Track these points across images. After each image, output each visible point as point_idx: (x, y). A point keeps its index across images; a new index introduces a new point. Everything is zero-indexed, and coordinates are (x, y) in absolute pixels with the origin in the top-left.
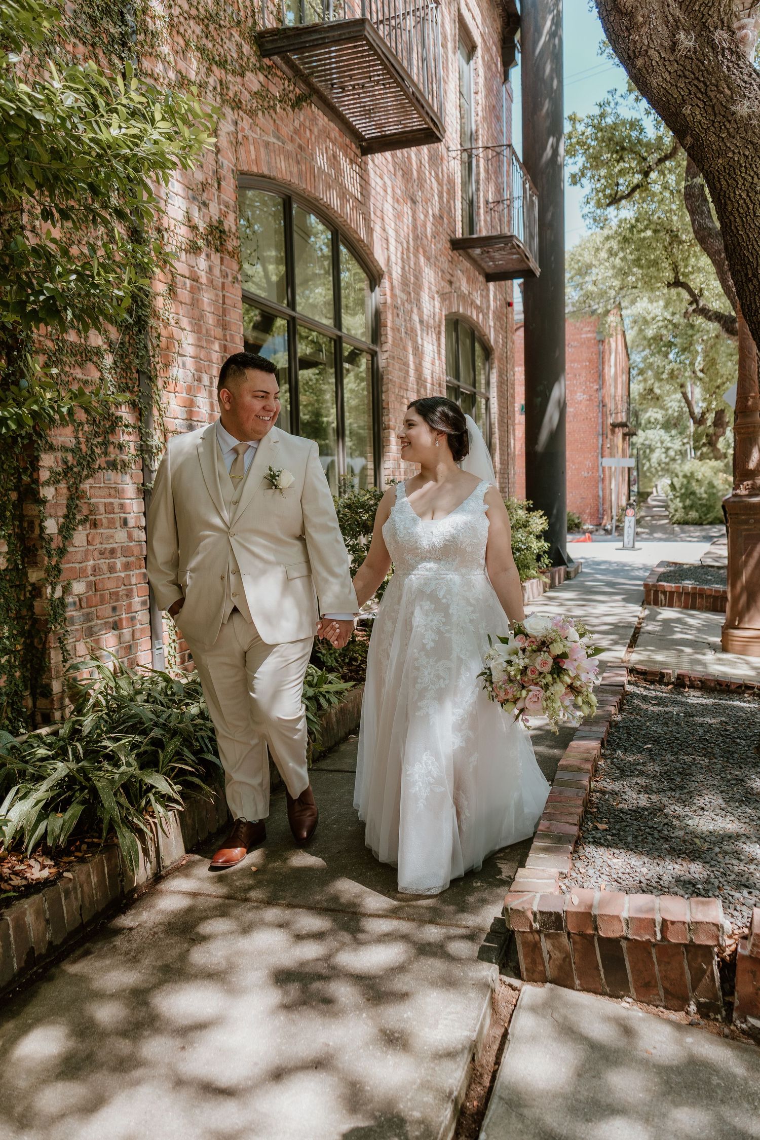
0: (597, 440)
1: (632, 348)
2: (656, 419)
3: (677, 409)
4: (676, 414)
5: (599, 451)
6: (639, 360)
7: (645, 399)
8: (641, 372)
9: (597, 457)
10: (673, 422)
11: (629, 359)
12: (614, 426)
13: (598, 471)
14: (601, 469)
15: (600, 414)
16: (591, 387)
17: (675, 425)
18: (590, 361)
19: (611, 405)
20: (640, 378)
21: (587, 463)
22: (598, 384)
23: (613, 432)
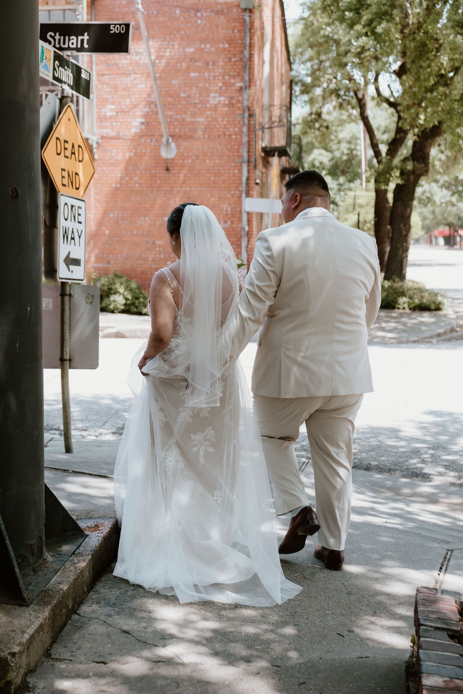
0: (240, 171)
1: (295, 55)
2: (321, 163)
3: (346, 152)
4: (345, 158)
5: (244, 187)
6: (304, 72)
7: (310, 127)
8: (307, 89)
9: (240, 198)
10: (341, 168)
11: (291, 69)
12: (269, 152)
13: (240, 219)
14: (245, 218)
15: (245, 129)
16: (233, 85)
17: (343, 173)
18: (230, 41)
19: (262, 118)
20: (306, 97)
21: (225, 206)
22: (242, 79)
23: (266, 163)
